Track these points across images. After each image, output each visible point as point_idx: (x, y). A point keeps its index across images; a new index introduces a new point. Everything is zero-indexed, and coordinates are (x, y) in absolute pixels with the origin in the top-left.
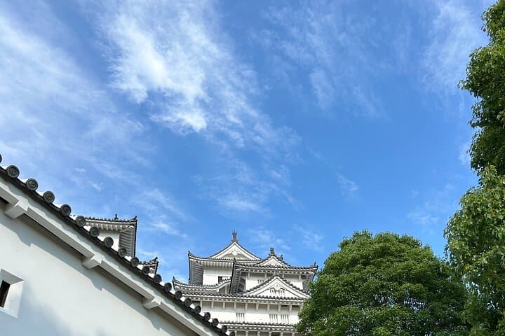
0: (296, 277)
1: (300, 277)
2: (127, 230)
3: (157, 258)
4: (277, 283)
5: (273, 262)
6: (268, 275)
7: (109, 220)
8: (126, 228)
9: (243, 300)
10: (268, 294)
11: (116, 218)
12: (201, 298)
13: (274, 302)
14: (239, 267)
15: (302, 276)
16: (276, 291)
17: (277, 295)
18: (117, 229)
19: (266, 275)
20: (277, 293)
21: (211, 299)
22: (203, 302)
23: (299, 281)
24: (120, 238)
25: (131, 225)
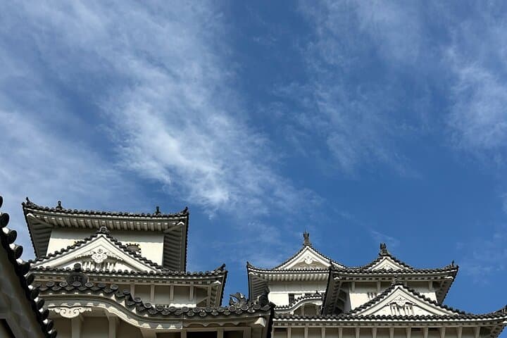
0: (425, 285)
1: (431, 285)
2: (173, 228)
3: (224, 266)
4: (399, 295)
5: (386, 264)
6: (383, 284)
7: (149, 216)
8: (172, 226)
9: (352, 323)
10: (387, 312)
11: (158, 212)
12: (290, 323)
13: (400, 324)
14: (338, 275)
15: (434, 283)
16: (399, 307)
17: (402, 313)
18: (160, 229)
19: (379, 286)
20: (401, 310)
21: (304, 323)
22: (292, 328)
23: (431, 291)
24: (165, 241)
25: (180, 220)
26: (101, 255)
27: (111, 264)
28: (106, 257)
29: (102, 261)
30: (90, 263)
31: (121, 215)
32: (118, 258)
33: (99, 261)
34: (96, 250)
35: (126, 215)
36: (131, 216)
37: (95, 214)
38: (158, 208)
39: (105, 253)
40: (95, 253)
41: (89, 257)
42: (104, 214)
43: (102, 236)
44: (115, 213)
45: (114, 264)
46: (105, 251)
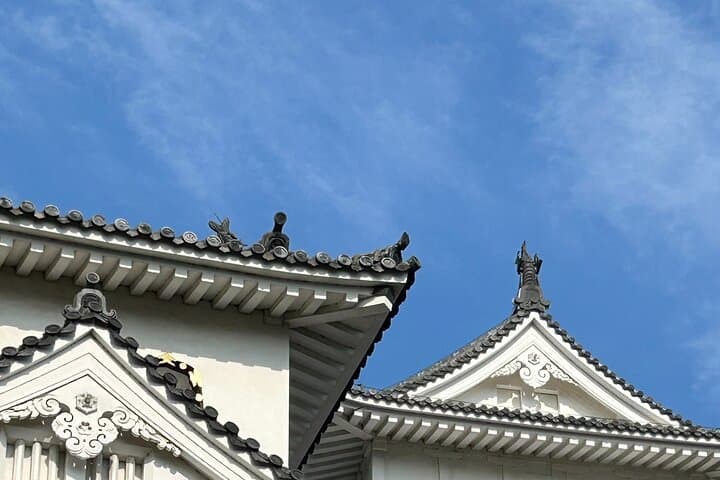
24: (294, 365)
25: (377, 289)
26: (92, 419)
27: (123, 463)
28: (112, 436)
29: (98, 449)
30: (37, 448)
31: (145, 237)
32: (163, 444)
33: (83, 448)
34: (68, 396)
35: (166, 240)
36: (186, 246)
37: (37, 221)
38: (281, 218)
39: (108, 415)
40: (64, 409)
41: (43, 423)
42: (75, 223)
43: (91, 335)
44: (121, 222)
45: (139, 466)
46: (105, 403)
